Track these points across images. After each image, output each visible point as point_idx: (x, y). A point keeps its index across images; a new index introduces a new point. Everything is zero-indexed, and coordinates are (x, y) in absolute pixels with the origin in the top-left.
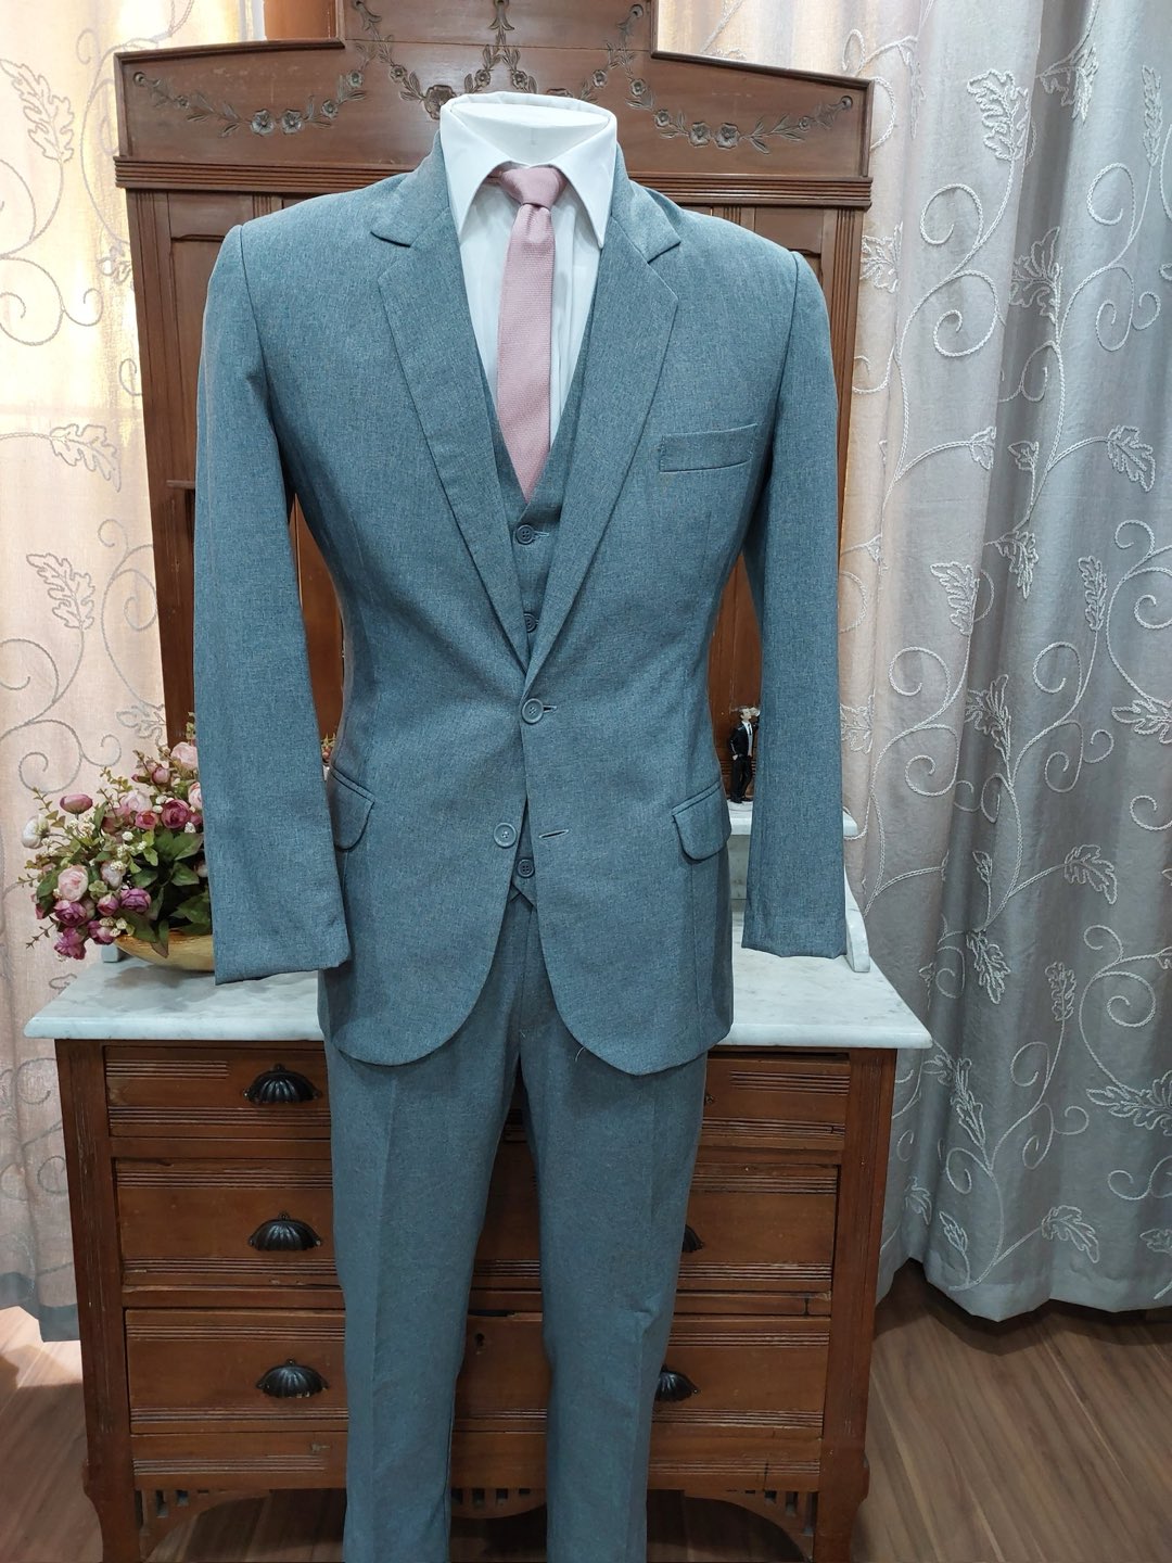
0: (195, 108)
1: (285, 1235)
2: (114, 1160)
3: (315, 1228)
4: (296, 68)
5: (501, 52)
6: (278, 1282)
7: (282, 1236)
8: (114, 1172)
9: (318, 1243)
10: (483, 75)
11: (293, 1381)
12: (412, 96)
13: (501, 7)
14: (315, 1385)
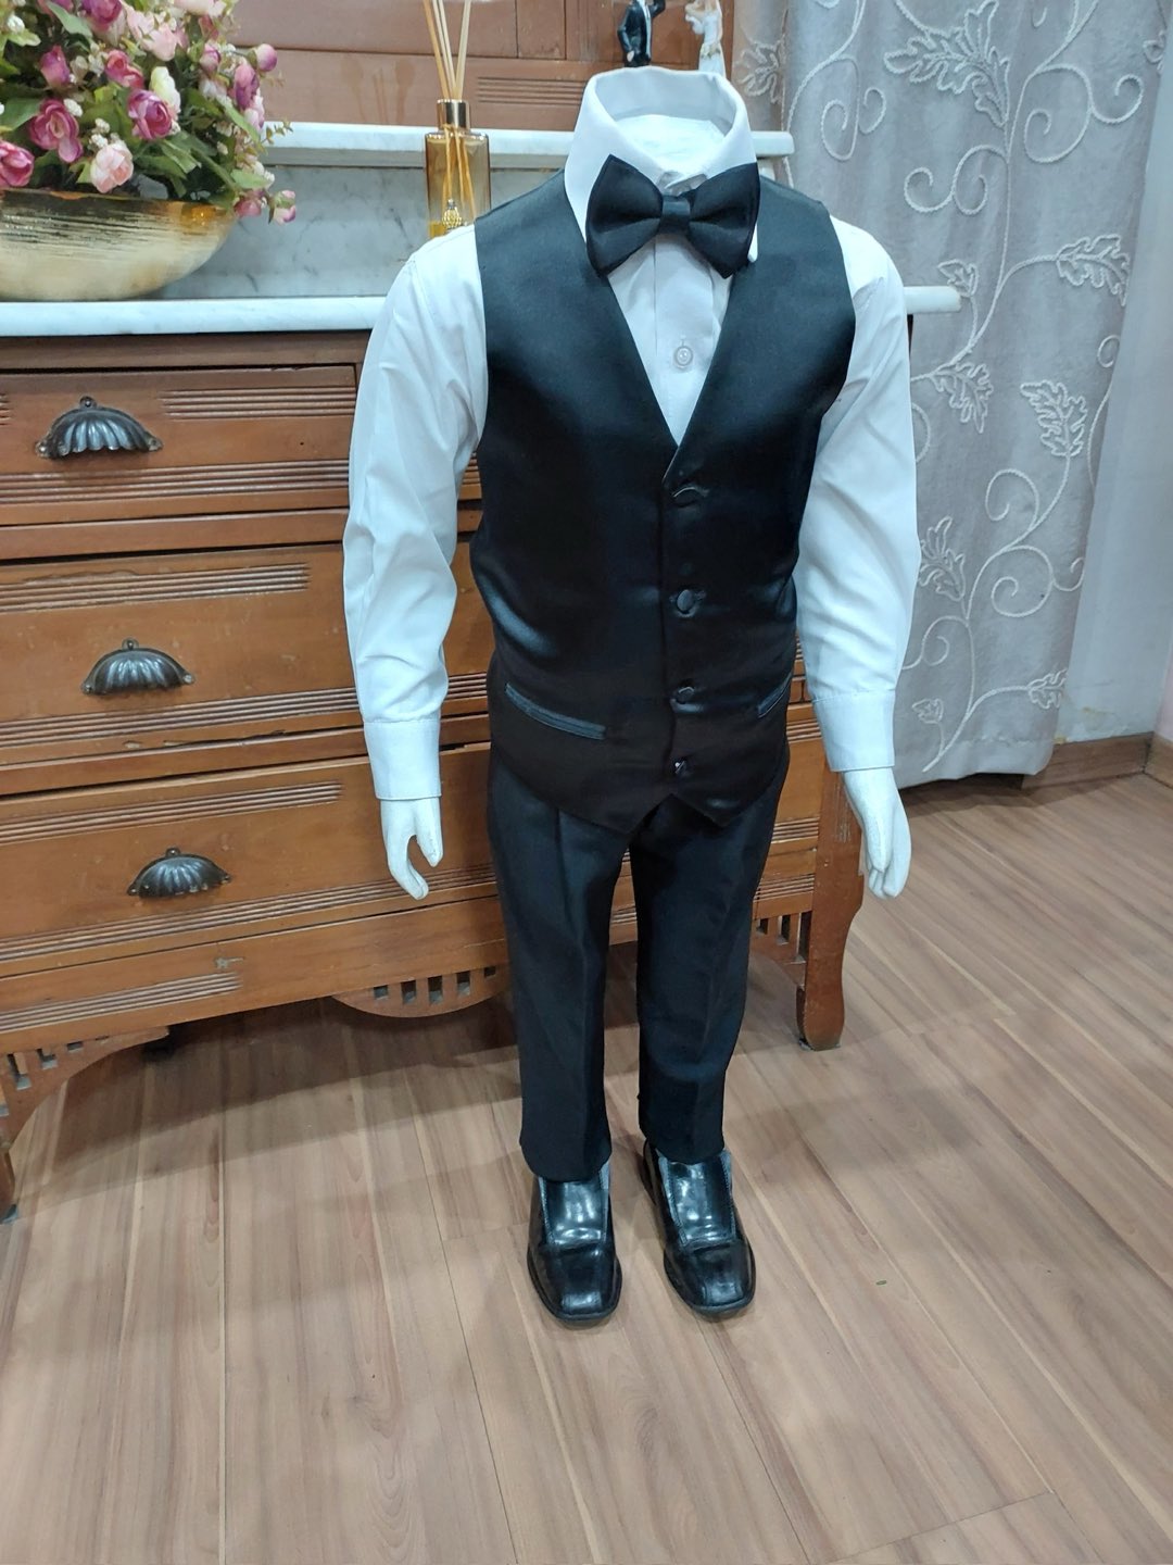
1: (139, 669)
3: (180, 659)
6: (137, 746)
7: (134, 672)
9: (188, 679)
11: (180, 874)
14: (213, 877)
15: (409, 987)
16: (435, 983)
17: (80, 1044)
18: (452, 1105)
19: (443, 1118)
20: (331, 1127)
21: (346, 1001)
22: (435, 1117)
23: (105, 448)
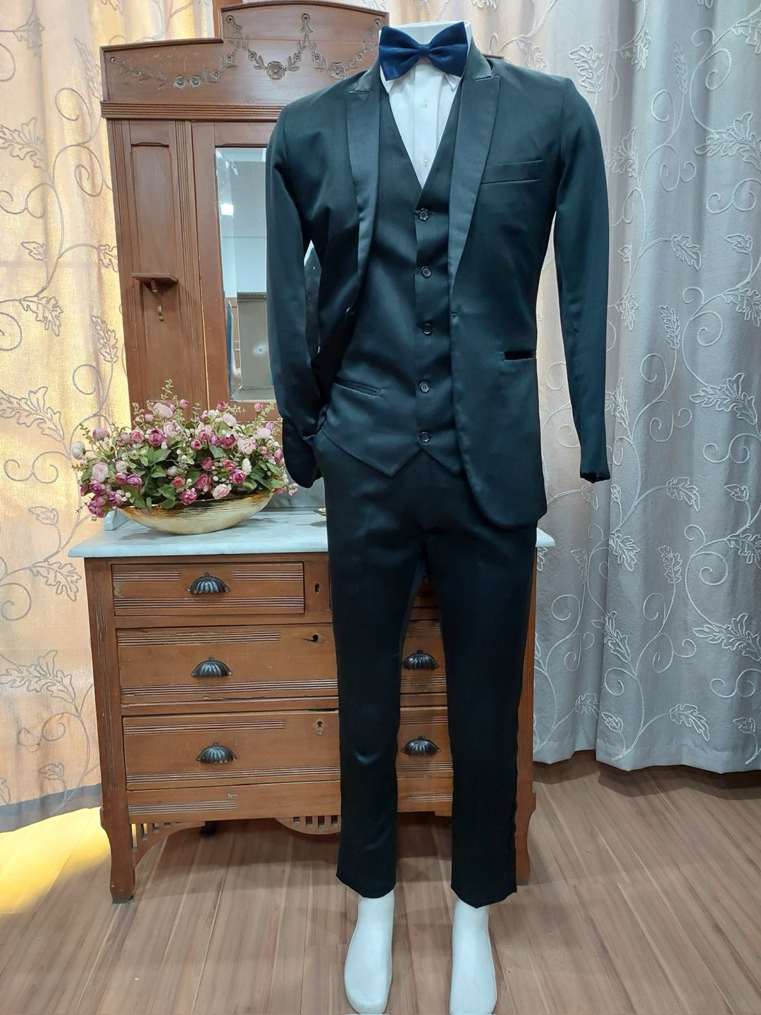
0: (143, 75)
1: (212, 669)
2: (117, 630)
3: (228, 665)
4: (197, 53)
5: (307, 44)
7: (210, 670)
8: (117, 637)
9: (230, 673)
10: (298, 56)
11: (217, 753)
12: (260, 68)
13: (306, 21)
14: (230, 756)
15: (309, 820)
16: (321, 820)
17: (169, 824)
18: (328, 883)
19: (323, 888)
20: (272, 884)
21: (281, 821)
22: (319, 887)
23: (209, 592)
